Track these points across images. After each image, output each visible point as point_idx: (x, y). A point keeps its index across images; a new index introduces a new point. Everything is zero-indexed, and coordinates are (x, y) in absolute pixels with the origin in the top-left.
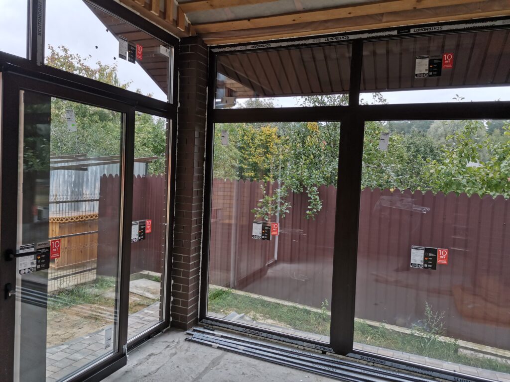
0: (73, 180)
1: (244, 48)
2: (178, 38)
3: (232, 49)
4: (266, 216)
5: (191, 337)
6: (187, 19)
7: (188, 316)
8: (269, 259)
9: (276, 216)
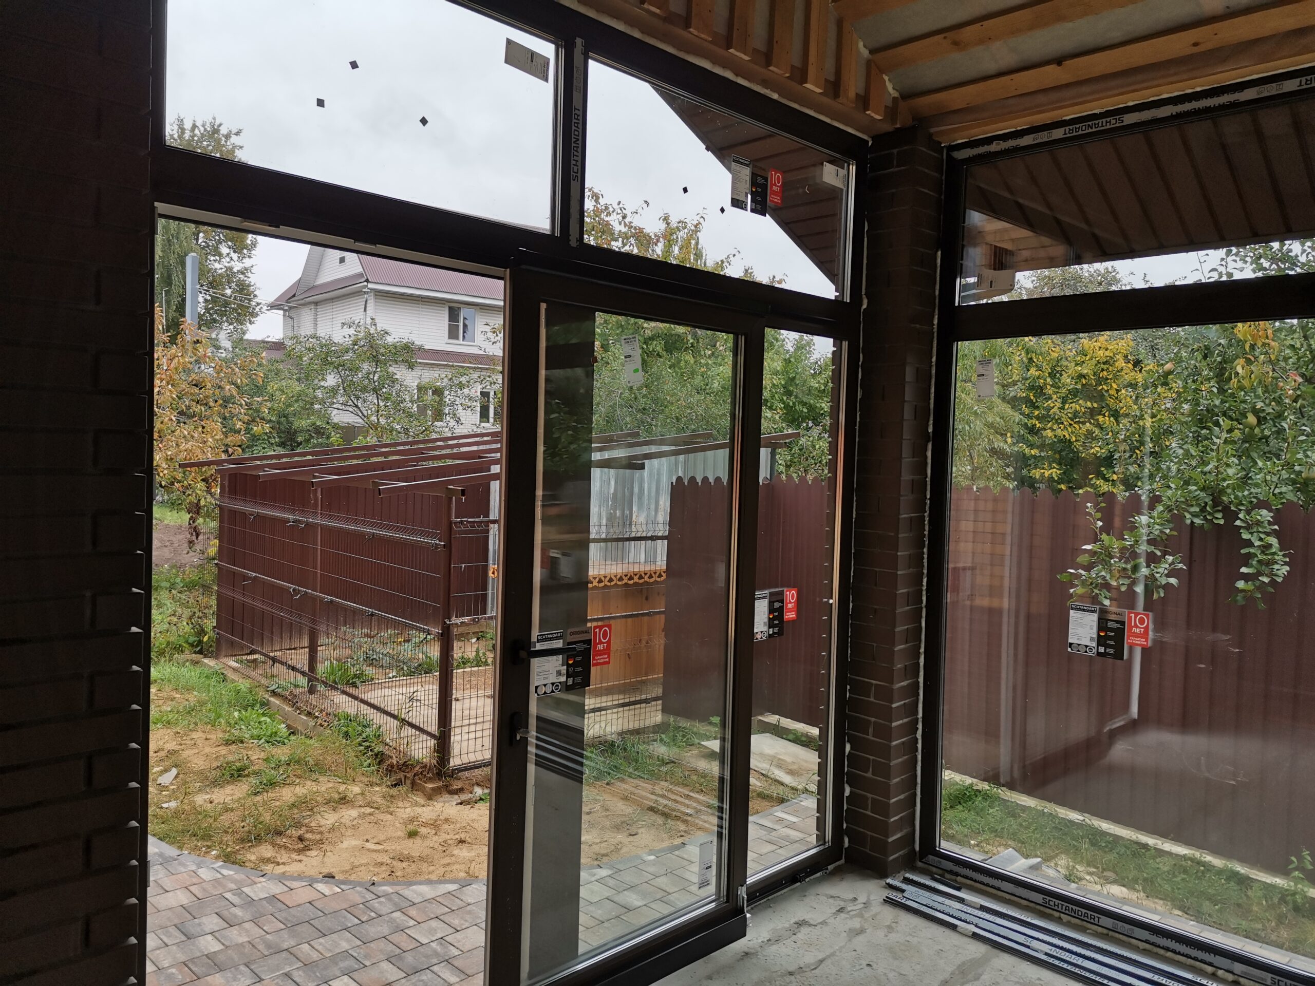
0: (612, 491)
1: (1043, 137)
2: (865, 137)
3: (1011, 143)
4: (1105, 592)
5: (900, 895)
6: (890, 87)
7: (890, 840)
8: (1112, 716)
9: (1134, 591)
